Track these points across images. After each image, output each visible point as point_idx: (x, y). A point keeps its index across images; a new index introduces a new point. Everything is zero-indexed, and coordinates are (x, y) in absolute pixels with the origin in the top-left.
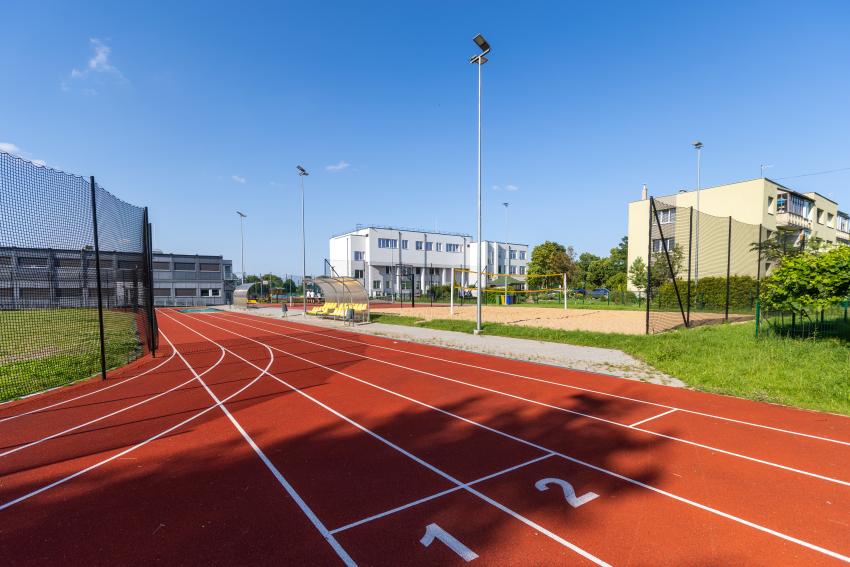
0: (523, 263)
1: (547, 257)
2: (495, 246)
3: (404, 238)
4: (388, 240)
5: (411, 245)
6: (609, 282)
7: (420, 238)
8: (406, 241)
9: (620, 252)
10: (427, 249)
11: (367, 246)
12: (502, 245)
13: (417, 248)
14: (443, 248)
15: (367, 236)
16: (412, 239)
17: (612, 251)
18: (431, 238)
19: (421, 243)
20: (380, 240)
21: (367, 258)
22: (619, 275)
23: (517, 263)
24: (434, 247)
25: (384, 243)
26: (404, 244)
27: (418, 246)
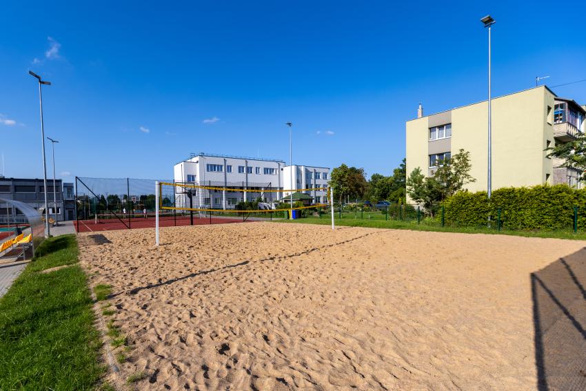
0: (325, 182)
1: (343, 176)
2: (302, 169)
3: (228, 164)
4: (215, 166)
5: (235, 169)
6: (392, 196)
7: (243, 163)
8: (231, 166)
9: (401, 171)
10: (248, 172)
11: (197, 171)
12: (308, 168)
13: (240, 172)
14: (261, 171)
15: (197, 162)
16: (235, 164)
17: (395, 171)
18: (251, 164)
19: (243, 167)
20: (208, 165)
21: (198, 179)
22: (400, 190)
23: (321, 182)
24: (254, 170)
25: (211, 168)
26: (229, 168)
27: (241, 169)
